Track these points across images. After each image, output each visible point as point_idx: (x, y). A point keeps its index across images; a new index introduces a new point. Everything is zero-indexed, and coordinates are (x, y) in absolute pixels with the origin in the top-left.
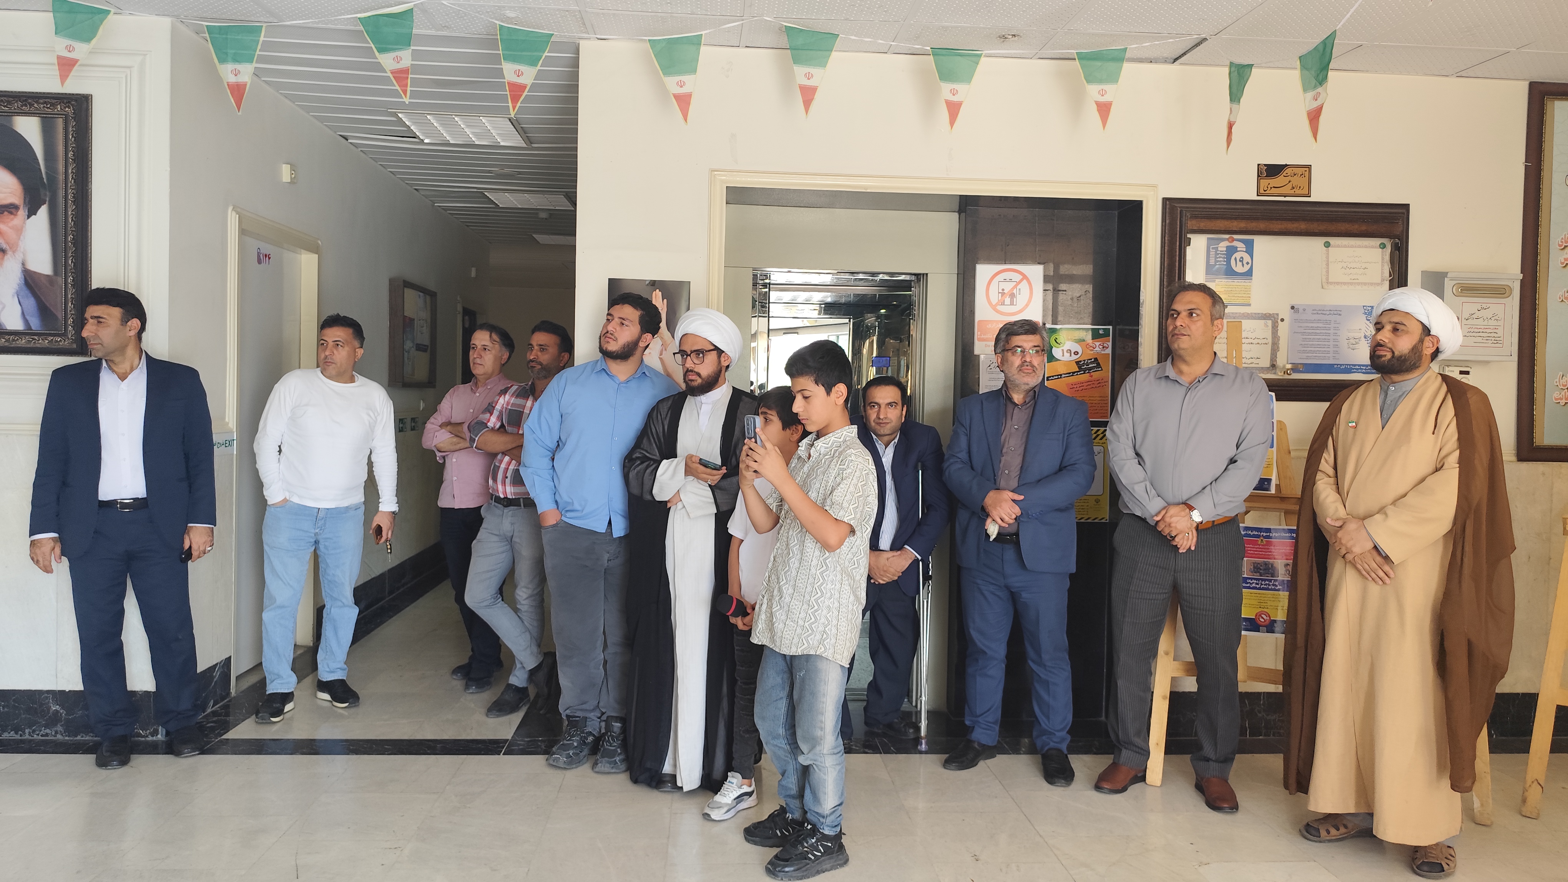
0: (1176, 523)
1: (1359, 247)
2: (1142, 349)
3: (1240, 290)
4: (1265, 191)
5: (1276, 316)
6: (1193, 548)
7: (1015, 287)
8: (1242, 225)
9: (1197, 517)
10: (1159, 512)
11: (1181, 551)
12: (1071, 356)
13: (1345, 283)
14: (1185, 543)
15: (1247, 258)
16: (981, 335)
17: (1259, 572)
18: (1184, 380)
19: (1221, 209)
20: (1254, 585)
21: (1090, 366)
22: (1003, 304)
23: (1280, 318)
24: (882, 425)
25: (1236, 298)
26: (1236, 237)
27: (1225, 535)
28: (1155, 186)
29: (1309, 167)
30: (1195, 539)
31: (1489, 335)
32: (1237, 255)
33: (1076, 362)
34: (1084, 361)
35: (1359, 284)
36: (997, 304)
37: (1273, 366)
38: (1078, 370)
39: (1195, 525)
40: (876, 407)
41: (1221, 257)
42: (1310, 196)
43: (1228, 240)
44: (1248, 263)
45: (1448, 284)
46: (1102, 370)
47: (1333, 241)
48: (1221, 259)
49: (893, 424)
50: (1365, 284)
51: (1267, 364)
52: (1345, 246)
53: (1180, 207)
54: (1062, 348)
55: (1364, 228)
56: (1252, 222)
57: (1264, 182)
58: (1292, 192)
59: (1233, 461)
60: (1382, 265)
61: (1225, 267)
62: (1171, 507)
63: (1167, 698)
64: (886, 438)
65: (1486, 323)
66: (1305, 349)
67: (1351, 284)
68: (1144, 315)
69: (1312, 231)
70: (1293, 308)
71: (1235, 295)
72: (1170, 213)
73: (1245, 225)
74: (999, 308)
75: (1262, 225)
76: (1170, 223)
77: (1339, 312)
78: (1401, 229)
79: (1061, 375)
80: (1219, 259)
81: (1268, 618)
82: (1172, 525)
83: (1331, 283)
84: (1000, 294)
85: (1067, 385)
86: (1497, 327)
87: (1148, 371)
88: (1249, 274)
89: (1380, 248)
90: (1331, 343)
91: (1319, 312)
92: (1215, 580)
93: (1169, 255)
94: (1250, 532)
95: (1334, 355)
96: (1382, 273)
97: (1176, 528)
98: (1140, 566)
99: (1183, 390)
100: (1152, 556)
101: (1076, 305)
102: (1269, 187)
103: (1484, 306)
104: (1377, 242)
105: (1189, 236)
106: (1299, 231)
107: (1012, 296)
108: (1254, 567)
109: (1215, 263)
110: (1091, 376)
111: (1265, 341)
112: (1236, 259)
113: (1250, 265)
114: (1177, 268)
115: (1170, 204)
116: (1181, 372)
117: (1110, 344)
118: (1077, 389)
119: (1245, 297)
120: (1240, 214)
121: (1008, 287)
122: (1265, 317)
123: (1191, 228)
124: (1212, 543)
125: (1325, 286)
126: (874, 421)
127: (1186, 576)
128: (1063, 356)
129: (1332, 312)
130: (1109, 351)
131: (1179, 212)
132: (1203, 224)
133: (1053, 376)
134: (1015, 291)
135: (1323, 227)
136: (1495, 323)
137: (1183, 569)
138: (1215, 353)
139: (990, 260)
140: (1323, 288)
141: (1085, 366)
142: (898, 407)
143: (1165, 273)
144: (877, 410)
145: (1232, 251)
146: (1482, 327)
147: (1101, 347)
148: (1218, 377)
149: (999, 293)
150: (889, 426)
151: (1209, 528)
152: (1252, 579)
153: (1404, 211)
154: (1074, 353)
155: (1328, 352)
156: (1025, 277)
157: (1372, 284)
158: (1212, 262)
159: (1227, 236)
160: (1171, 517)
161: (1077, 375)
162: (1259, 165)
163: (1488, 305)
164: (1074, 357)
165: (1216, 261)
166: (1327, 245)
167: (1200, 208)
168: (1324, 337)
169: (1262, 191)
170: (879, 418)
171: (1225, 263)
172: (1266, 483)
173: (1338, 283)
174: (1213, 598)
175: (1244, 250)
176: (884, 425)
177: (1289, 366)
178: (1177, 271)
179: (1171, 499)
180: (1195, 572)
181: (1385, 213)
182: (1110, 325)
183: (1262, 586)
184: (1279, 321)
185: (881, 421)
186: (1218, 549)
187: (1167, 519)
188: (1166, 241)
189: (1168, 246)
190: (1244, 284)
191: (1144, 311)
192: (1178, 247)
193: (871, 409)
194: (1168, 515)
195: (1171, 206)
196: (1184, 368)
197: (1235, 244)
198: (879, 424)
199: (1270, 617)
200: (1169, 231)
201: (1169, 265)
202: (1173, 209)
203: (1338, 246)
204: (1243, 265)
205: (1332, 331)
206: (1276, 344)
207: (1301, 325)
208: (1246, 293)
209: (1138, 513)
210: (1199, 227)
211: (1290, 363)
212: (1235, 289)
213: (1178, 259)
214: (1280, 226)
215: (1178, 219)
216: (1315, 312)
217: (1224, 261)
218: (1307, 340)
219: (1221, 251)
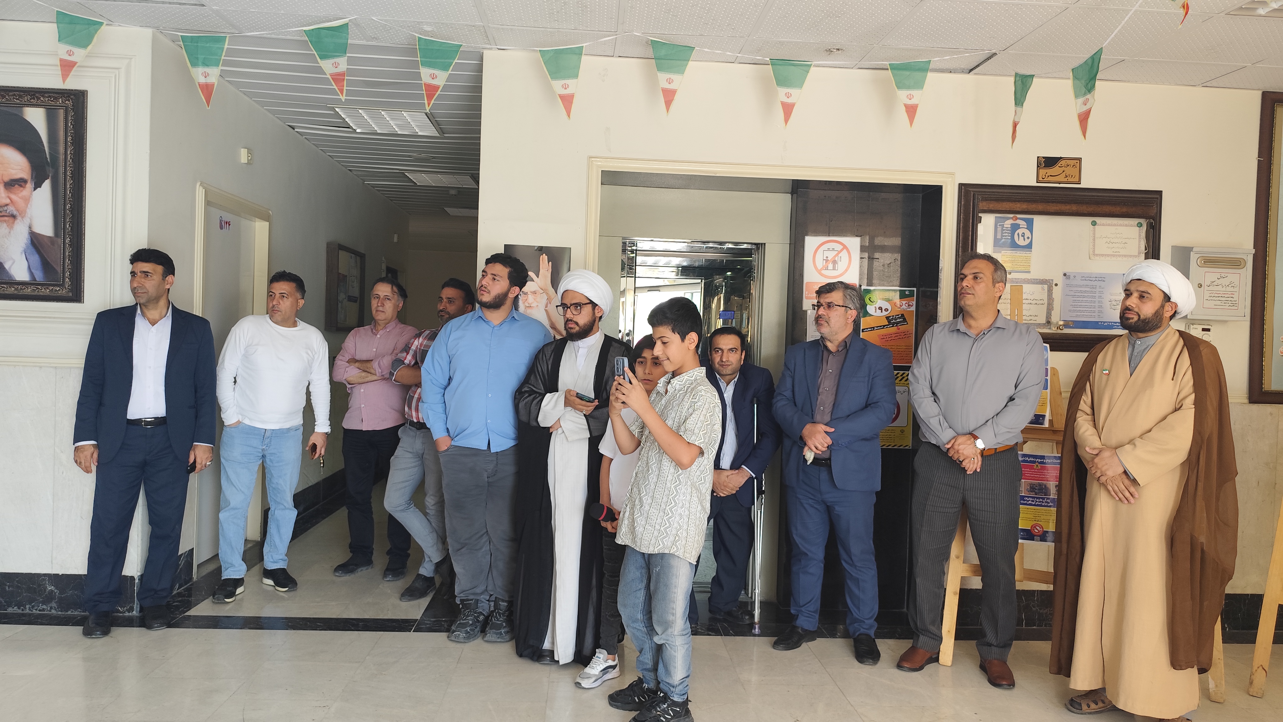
0: (963, 450)
1: (1121, 225)
2: (941, 308)
3: (1021, 259)
4: (1043, 179)
5: (1051, 282)
6: (978, 470)
7: (837, 255)
8: (1024, 206)
9: (980, 444)
10: (950, 441)
11: (968, 473)
12: (882, 312)
13: (1108, 255)
14: (971, 466)
15: (1028, 233)
16: (808, 294)
17: (1034, 491)
18: (972, 333)
19: (1006, 193)
20: (1030, 502)
21: (898, 321)
22: (827, 269)
23: (1054, 284)
24: (724, 367)
25: (1018, 266)
26: (1019, 216)
27: (1005, 461)
28: (953, 174)
29: (1080, 160)
30: (980, 463)
31: (1227, 299)
32: (1020, 231)
33: (886, 317)
34: (893, 316)
35: (1120, 256)
36: (822, 269)
37: (1049, 322)
38: (888, 324)
39: (979, 451)
40: (720, 352)
42: (1080, 184)
43: (1012, 218)
44: (1028, 238)
45: (1194, 257)
46: (907, 324)
47: (1099, 220)
48: (1006, 234)
49: (734, 366)
50: (1125, 256)
51: (1043, 321)
52: (1109, 225)
53: (973, 191)
54: (875, 306)
55: (1124, 210)
56: (1032, 204)
57: (1043, 172)
58: (1066, 180)
59: (1011, 399)
60: (1139, 240)
61: (1009, 241)
62: (960, 436)
63: (957, 593)
64: (728, 377)
65: (1224, 289)
66: (1075, 309)
67: (1114, 256)
68: (942, 279)
69: (1082, 212)
70: (1065, 275)
71: (1018, 264)
72: (965, 196)
73: (1026, 207)
74: (824, 272)
75: (1040, 207)
76: (964, 204)
77: (1103, 279)
78: (1155, 211)
79: (873, 328)
80: (1005, 234)
81: (1041, 529)
82: (960, 452)
83: (1097, 255)
85: (879, 336)
86: (1233, 293)
87: (944, 326)
88: (1029, 246)
89: (1138, 226)
90: (1097, 304)
91: (1087, 279)
92: (996, 498)
93: (963, 231)
94: (1027, 459)
95: (1099, 314)
96: (1139, 247)
97: (963, 454)
98: (935, 485)
99: (970, 341)
100: (944, 477)
101: (886, 271)
102: (1047, 175)
103: (1223, 275)
104: (1135, 221)
105: (980, 215)
106: (1071, 212)
107: (835, 262)
108: (1031, 488)
109: (1002, 238)
110: (899, 329)
111: (1041, 302)
112: (1018, 234)
113: (1030, 239)
114: (970, 241)
115: (965, 189)
116: (969, 326)
117: (914, 303)
118: (887, 340)
119: (1025, 266)
120: (1023, 197)
121: (831, 255)
122: (1042, 282)
123: (982, 208)
124: (994, 468)
125: (1092, 257)
126: (718, 363)
127: (972, 494)
128: (876, 312)
129: (1097, 279)
130: (913, 308)
131: (972, 195)
132: (992, 205)
133: (867, 329)
134: (836, 259)
135: (1091, 209)
136: (1232, 289)
137: (971, 488)
138: (999, 311)
139: (817, 233)
140: (1090, 259)
141: (894, 321)
142: (738, 352)
143: (960, 245)
144: (721, 354)
145: (1015, 227)
146: (1221, 292)
147: (907, 305)
148: (1001, 330)
149: (824, 260)
150: (730, 367)
151: (992, 455)
152: (1028, 497)
153: (1158, 196)
154: (885, 310)
155: (1094, 312)
156: (845, 247)
157: (1131, 256)
158: (999, 236)
159: (1012, 216)
160: (959, 445)
161: (887, 327)
162: (1038, 157)
163: (1226, 275)
164: (885, 313)
165: (1002, 236)
166: (1094, 224)
167: (989, 192)
168: (1091, 299)
169: (1041, 179)
170: (722, 361)
171: (1010, 238)
172: (1041, 419)
173: (1102, 255)
174: (994, 513)
175: (1026, 227)
176: (726, 366)
177: (1061, 323)
178: (970, 244)
179: (960, 431)
180: (980, 490)
181: (1142, 198)
182: (913, 287)
183: (1037, 503)
184: (1054, 285)
185: (723, 363)
186: (999, 472)
187: (956, 447)
188: (961, 219)
189: (963, 223)
190: (1026, 255)
191: (942, 276)
192: (971, 224)
193: (716, 353)
194: (957, 443)
195: (965, 190)
196: (972, 322)
197: (1018, 222)
198: (722, 366)
199: (1043, 529)
200: (964, 211)
201: (963, 238)
202: (967, 193)
203: (1103, 225)
204: (1024, 239)
205: (1097, 295)
206: (1051, 304)
207: (1072, 289)
208: (1027, 262)
209: (934, 442)
210: (989, 208)
211: (1063, 321)
212: (1016, 259)
213: (970, 234)
214: (1055, 208)
215: (972, 201)
216: (1083, 278)
217: (1009, 236)
218: (1077, 301)
219: (1006, 228)
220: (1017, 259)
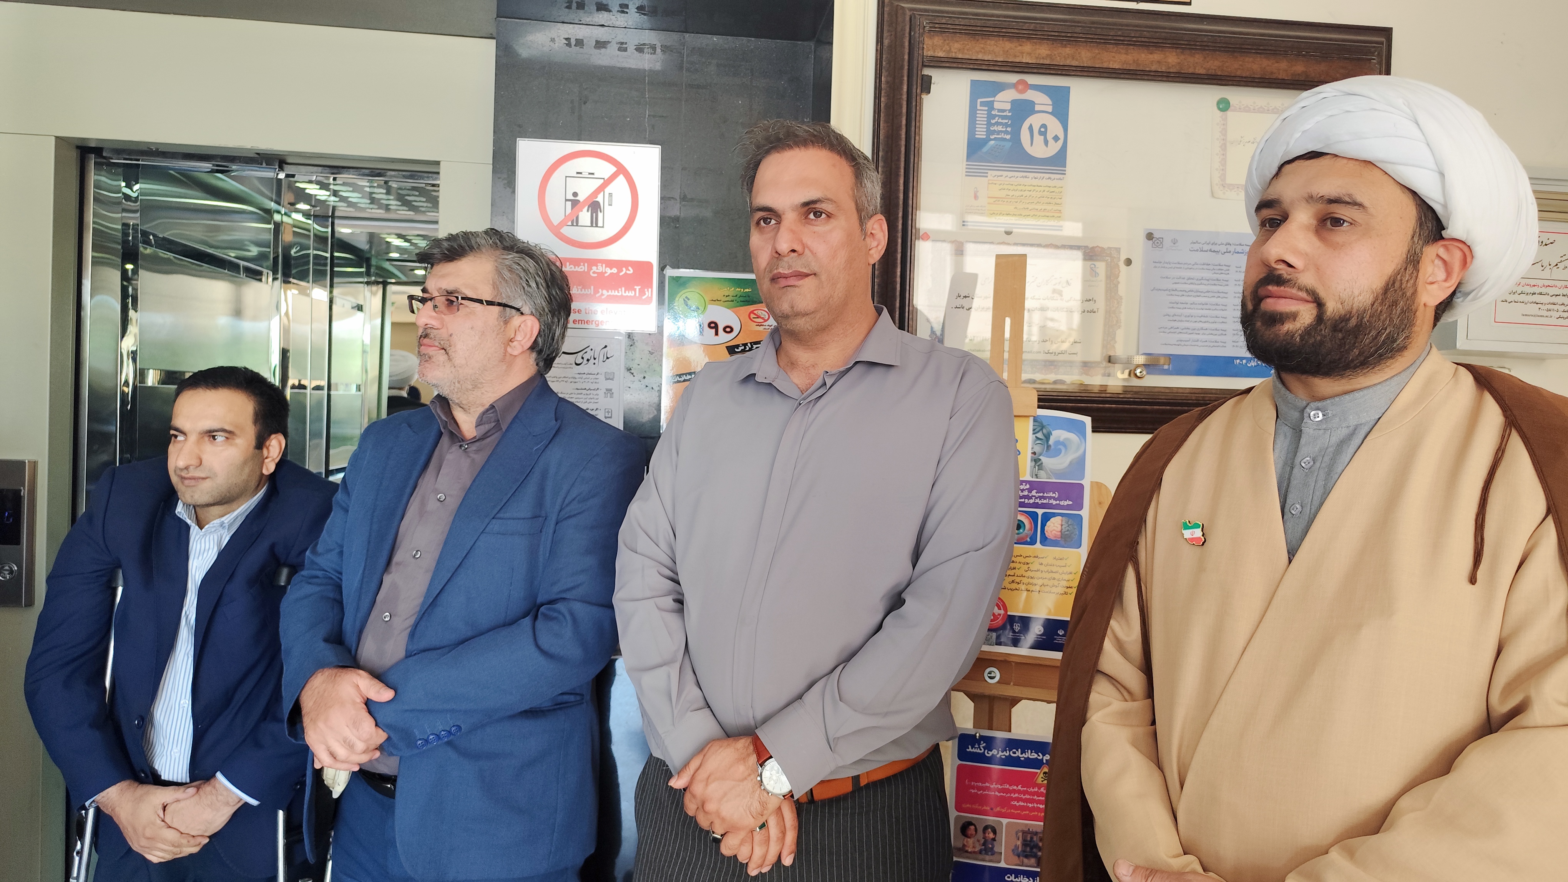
0: (726, 797)
3: (1039, 194)
5: (1114, 254)
6: (788, 862)
7: (601, 188)
8: (1042, 52)
10: (689, 762)
11: (751, 872)
12: (717, 334)
14: (758, 852)
15: (1054, 127)
18: (793, 383)
19: (998, 16)
22: (575, 222)
23: (1122, 259)
24: (188, 483)
25: (1032, 213)
26: (1032, 79)
30: (791, 839)
31: (1553, 300)
32: (1035, 121)
33: (726, 347)
36: (563, 224)
37: (1109, 359)
39: (782, 800)
40: (179, 439)
41: (1001, 124)
43: (1015, 86)
44: (1056, 138)
47: (1238, 96)
48: (1000, 128)
49: (220, 480)
51: (1097, 355)
52: (1261, 110)
53: (911, 9)
54: (699, 318)
55: (1300, 68)
56: (1065, 46)
61: (1008, 145)
65: (1547, 274)
66: (1175, 324)
69: (1191, 71)
70: (1150, 236)
71: (1031, 207)
72: (890, 23)
73: (1048, 52)
74: (567, 231)
75: (1085, 56)
76: (890, 46)
80: (995, 128)
82: (716, 802)
83: (1231, 187)
84: (569, 204)
88: (1058, 161)
90: (1230, 313)
93: (887, 115)
97: (724, 811)
105: (926, 72)
106: (1164, 69)
107: (595, 207)
109: (988, 138)
111: (1090, 306)
112: (1031, 128)
113: (1061, 142)
114: (903, 143)
119: (1050, 211)
120: (1040, 31)
121: (585, 189)
122: (1091, 254)
123: (930, 53)
125: (1218, 192)
128: (701, 334)
129: (1231, 248)
131: (908, 19)
132: (958, 48)
134: (600, 198)
135: (1214, 63)
139: (545, 132)
140: (1213, 196)
142: (237, 441)
143: (881, 154)
144: (179, 446)
145: (1022, 110)
146: (1540, 283)
148: (878, 372)
149: (566, 201)
150: (206, 485)
153: (1382, 40)
154: (724, 329)
155: (1223, 333)
156: (621, 170)
159: (1012, 78)
160: (714, 777)
163: (1552, 237)
164: (724, 337)
165: (989, 132)
166: (1224, 105)
167: (952, 13)
168: (1214, 300)
170: (179, 468)
171: (1008, 137)
175: (1050, 109)
176: (194, 482)
177: (1140, 360)
178: (903, 149)
181: (1344, 41)
184: (1122, 264)
185: (184, 474)
187: (706, 784)
188: (883, 86)
189: (888, 96)
190: (1048, 182)
192: (905, 97)
194: (703, 774)
195: (891, 7)
197: (1030, 95)
198: (182, 479)
200: (889, 63)
201: (887, 136)
202: (895, 15)
203: (1247, 110)
204: (1046, 143)
206: (1115, 312)
207: (1166, 273)
208: (1053, 202)
210: (950, 51)
211: (1142, 355)
212: (1025, 194)
213: (904, 122)
214: (1123, 57)
215: (907, 35)
216: (1196, 246)
217: (1006, 132)
218: (1180, 306)
219: (999, 111)
220: (1028, 193)
